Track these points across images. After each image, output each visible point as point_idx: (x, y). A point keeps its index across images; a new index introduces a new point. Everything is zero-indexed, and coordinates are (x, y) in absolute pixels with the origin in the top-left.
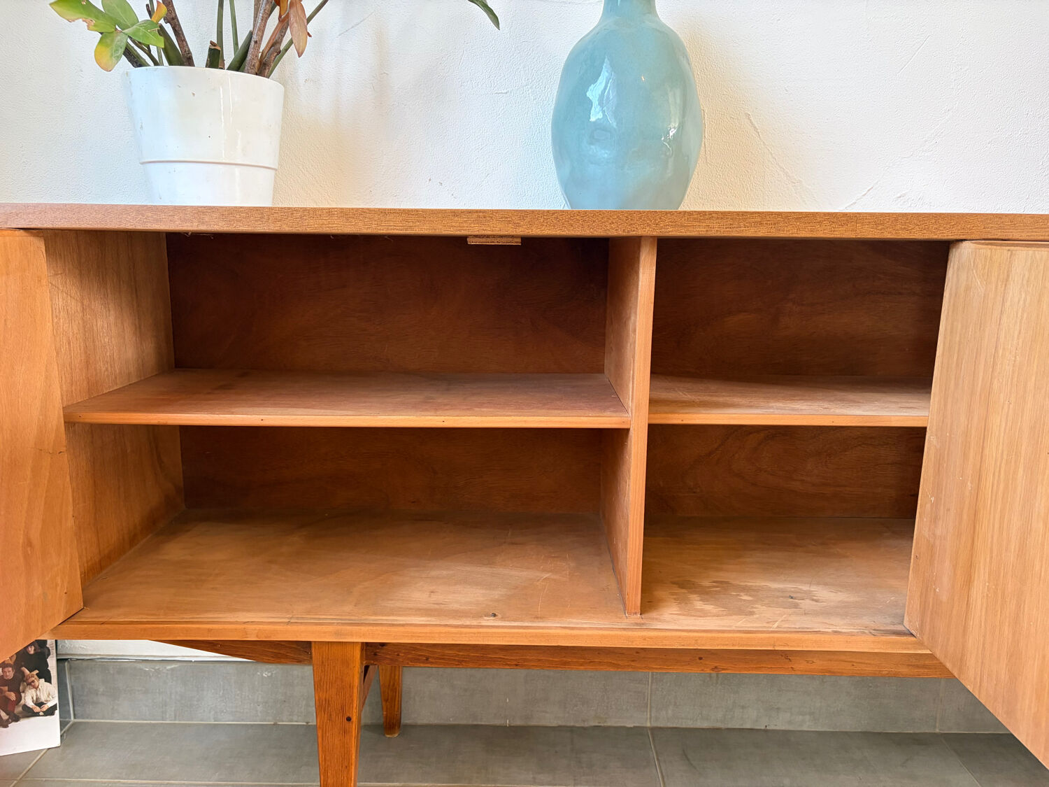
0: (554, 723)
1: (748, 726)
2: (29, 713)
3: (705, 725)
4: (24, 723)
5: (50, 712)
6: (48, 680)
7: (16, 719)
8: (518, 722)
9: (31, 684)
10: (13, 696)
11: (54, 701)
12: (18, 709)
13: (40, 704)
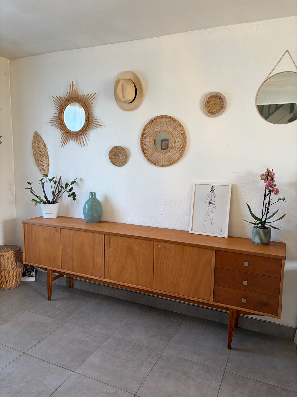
0: (92, 291)
1: (117, 297)
2: (31, 276)
3: (111, 296)
4: (31, 277)
5: (34, 277)
6: (34, 272)
7: (30, 277)
8: (87, 290)
9: (32, 272)
10: (30, 273)
11: (34, 275)
12: (30, 275)
13: (33, 275)
